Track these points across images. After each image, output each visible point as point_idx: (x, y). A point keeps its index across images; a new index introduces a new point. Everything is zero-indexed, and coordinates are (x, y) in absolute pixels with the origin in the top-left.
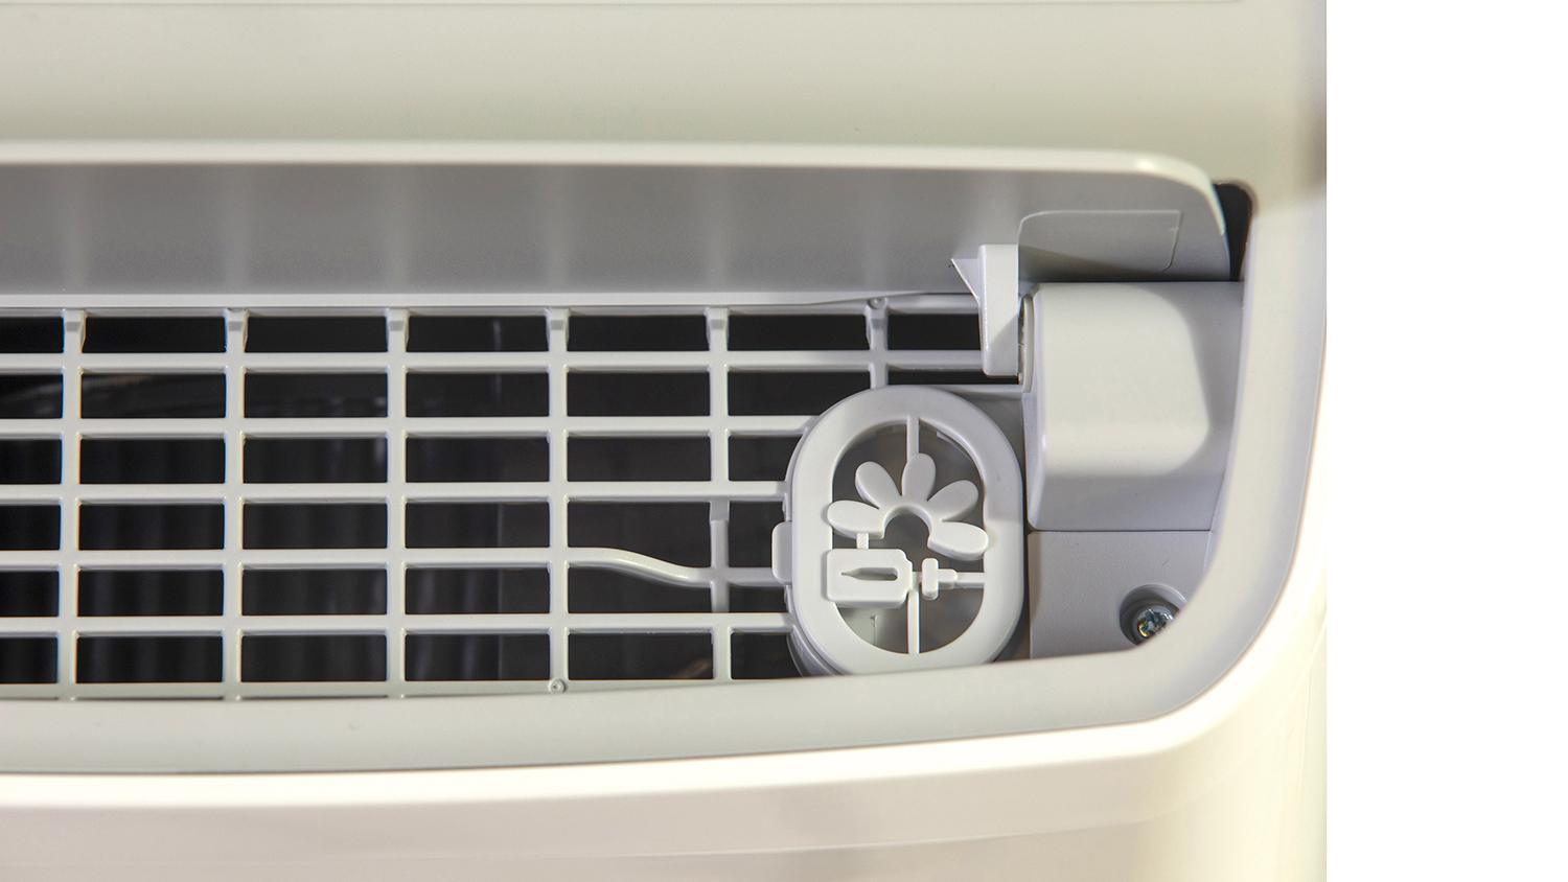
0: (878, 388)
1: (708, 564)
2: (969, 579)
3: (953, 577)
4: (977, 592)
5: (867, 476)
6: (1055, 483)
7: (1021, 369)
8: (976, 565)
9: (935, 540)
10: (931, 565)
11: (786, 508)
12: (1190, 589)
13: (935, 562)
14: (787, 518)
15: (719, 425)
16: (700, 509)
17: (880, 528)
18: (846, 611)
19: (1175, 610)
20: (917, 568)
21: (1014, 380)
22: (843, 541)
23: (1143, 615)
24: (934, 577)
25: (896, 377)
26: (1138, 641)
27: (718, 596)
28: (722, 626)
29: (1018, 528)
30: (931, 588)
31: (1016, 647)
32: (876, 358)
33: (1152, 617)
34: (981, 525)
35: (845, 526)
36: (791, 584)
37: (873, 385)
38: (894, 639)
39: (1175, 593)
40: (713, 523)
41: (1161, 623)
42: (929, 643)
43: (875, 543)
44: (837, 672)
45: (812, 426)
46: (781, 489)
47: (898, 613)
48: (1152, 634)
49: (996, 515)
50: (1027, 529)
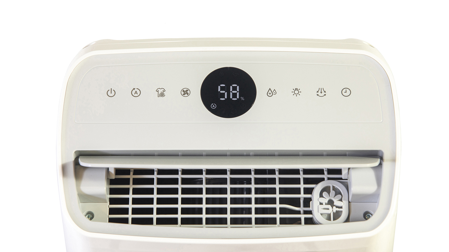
0: (326, 180)
1: (300, 207)
2: (340, 210)
3: (338, 209)
4: (342, 212)
5: (325, 194)
6: (354, 195)
7: (348, 178)
8: (341, 207)
9: (335, 204)
10: (334, 207)
11: (312, 199)
12: (375, 212)
13: (335, 207)
14: (312, 200)
15: (302, 186)
16: (299, 199)
17: (327, 202)
18: (321, 214)
19: (372, 215)
20: (332, 208)
21: (347, 180)
22: (321, 204)
23: (367, 215)
24: (335, 209)
25: (329, 179)
26: (366, 219)
27: (302, 212)
28: (303, 217)
29: (348, 202)
30: (335, 211)
31: (347, 220)
32: (326, 176)
33: (368, 216)
34: (342, 202)
35: (321, 202)
36: (313, 210)
37: (325, 180)
38: (329, 219)
39: (372, 212)
40: (301, 201)
41: (369, 217)
42: (334, 219)
43: (326, 204)
44: (321, 224)
45: (316, 186)
46: (311, 196)
47: (329, 215)
48: (368, 218)
49: (344, 200)
50: (349, 202)
